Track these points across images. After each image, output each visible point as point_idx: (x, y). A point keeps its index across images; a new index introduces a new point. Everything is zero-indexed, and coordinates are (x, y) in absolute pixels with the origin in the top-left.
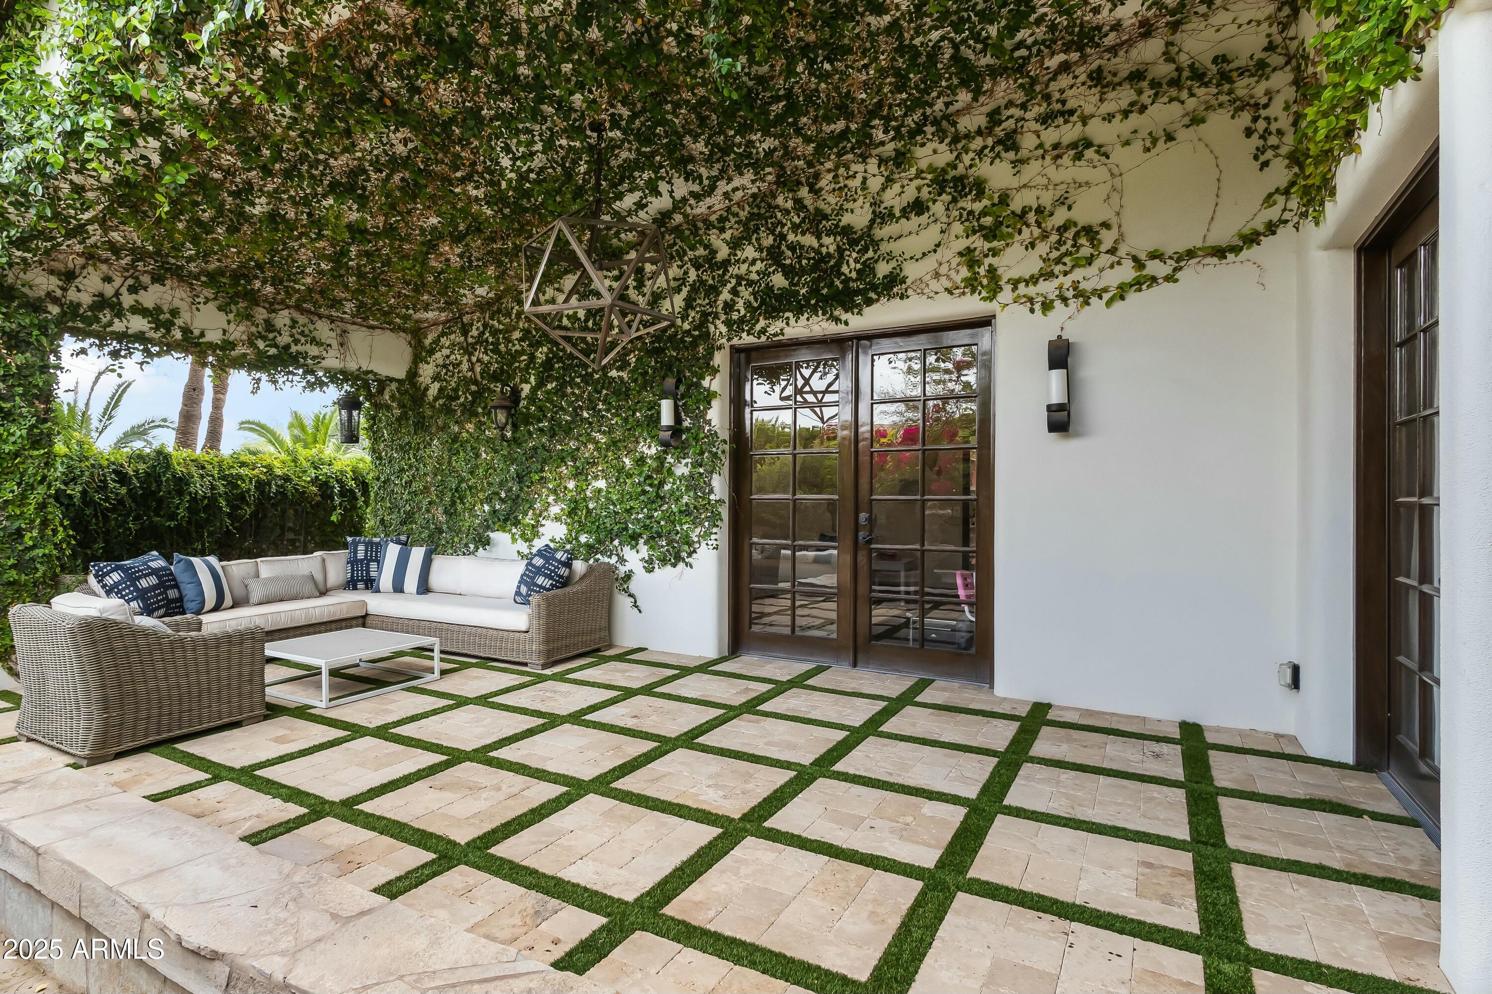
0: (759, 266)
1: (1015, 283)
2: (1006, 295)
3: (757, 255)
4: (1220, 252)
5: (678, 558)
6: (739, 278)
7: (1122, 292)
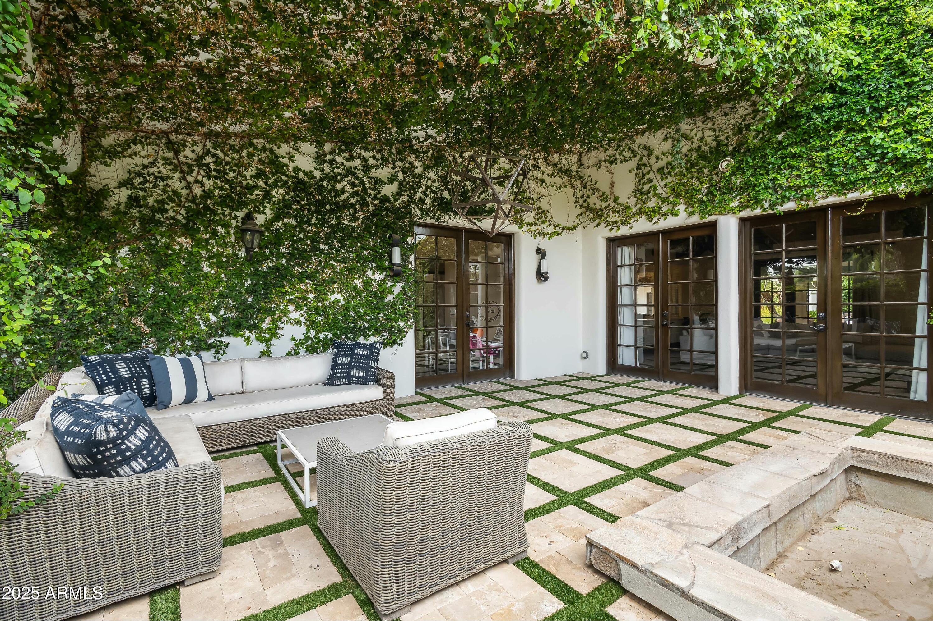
0: (436, 184)
1: (527, 224)
2: (525, 228)
3: (436, 178)
4: (570, 229)
5: (394, 342)
6: (427, 187)
7: (552, 235)
